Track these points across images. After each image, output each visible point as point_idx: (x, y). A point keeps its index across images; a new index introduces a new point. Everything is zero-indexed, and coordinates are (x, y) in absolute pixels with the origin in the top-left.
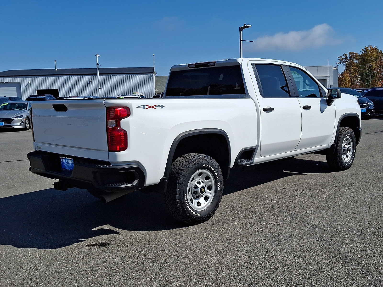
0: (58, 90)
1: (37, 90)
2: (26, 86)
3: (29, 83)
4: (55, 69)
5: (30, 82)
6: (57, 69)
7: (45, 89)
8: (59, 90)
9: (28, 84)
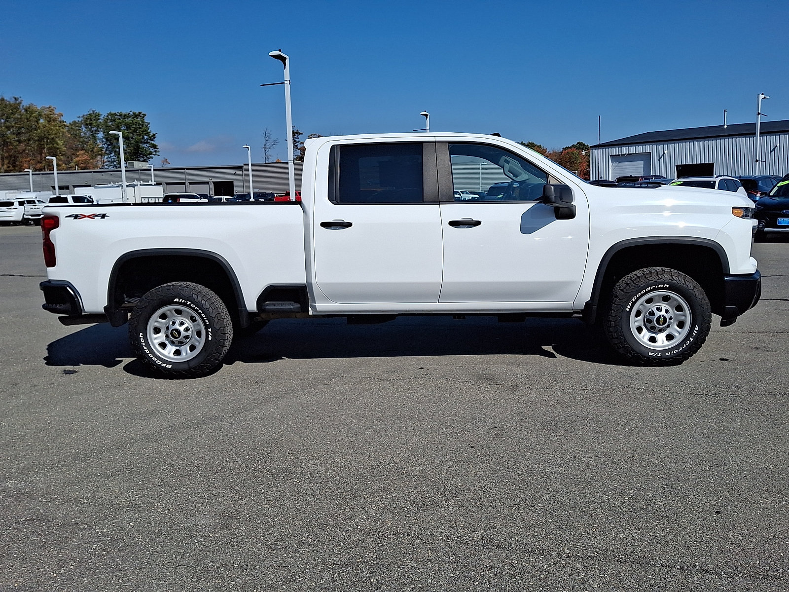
0: (713, 164)
1: (677, 166)
2: (659, 160)
3: (664, 153)
4: (724, 126)
5: (666, 152)
6: (727, 126)
7: (691, 163)
8: (715, 164)
9: (663, 155)
